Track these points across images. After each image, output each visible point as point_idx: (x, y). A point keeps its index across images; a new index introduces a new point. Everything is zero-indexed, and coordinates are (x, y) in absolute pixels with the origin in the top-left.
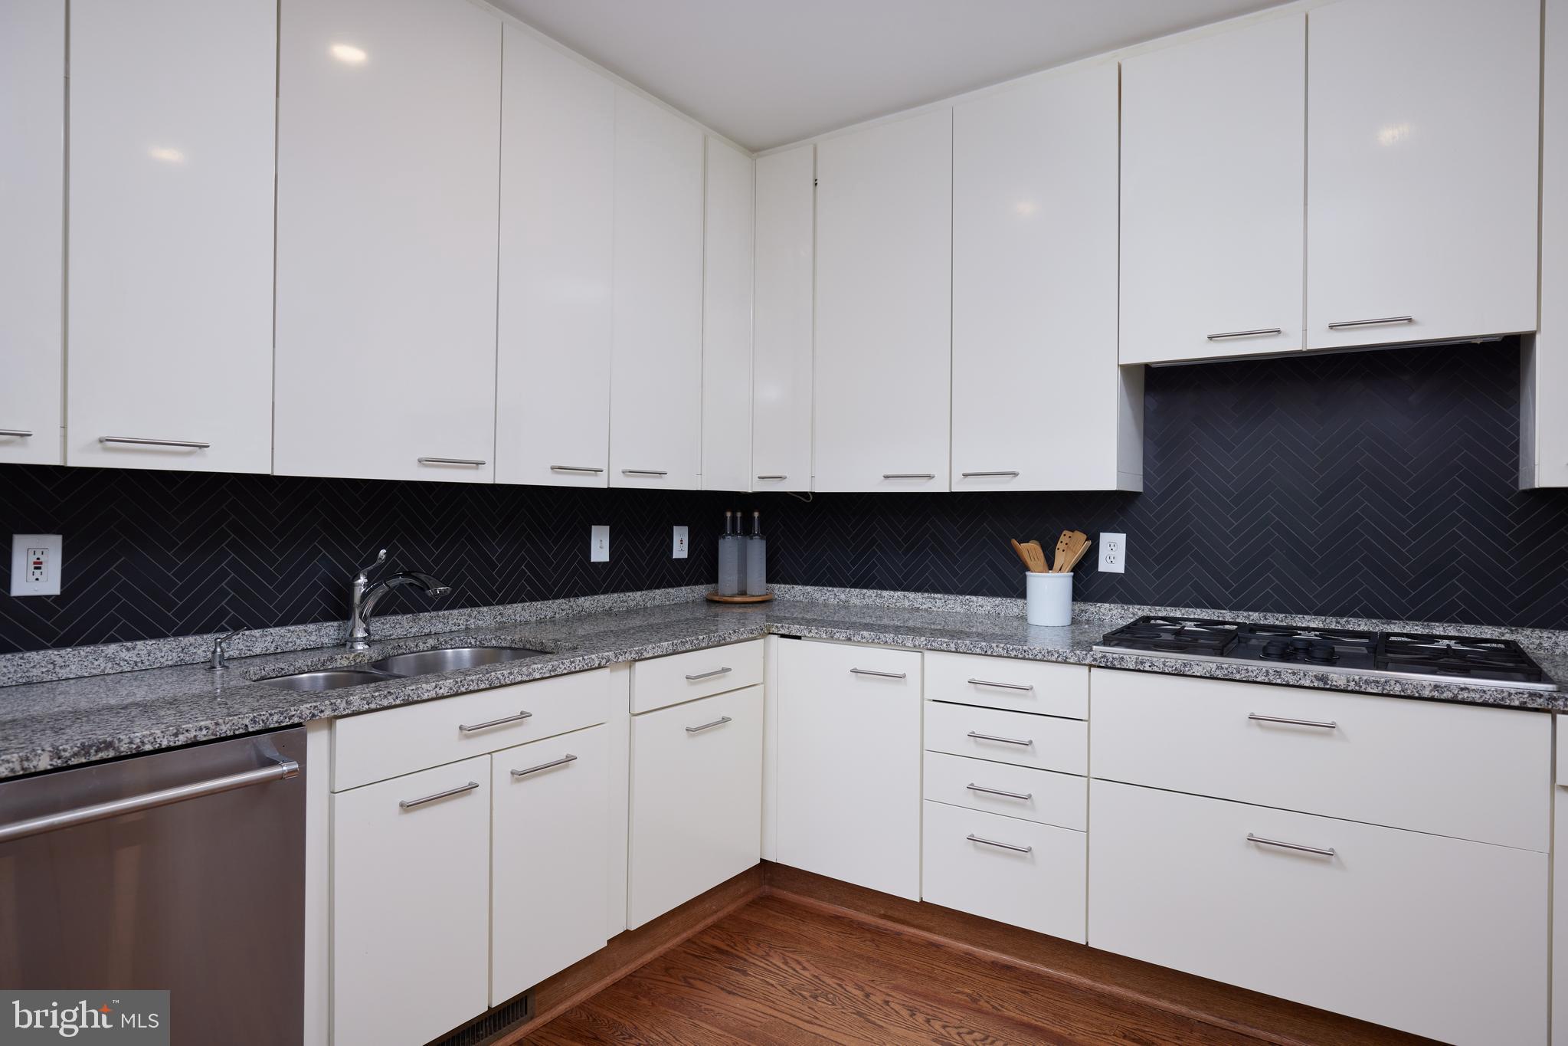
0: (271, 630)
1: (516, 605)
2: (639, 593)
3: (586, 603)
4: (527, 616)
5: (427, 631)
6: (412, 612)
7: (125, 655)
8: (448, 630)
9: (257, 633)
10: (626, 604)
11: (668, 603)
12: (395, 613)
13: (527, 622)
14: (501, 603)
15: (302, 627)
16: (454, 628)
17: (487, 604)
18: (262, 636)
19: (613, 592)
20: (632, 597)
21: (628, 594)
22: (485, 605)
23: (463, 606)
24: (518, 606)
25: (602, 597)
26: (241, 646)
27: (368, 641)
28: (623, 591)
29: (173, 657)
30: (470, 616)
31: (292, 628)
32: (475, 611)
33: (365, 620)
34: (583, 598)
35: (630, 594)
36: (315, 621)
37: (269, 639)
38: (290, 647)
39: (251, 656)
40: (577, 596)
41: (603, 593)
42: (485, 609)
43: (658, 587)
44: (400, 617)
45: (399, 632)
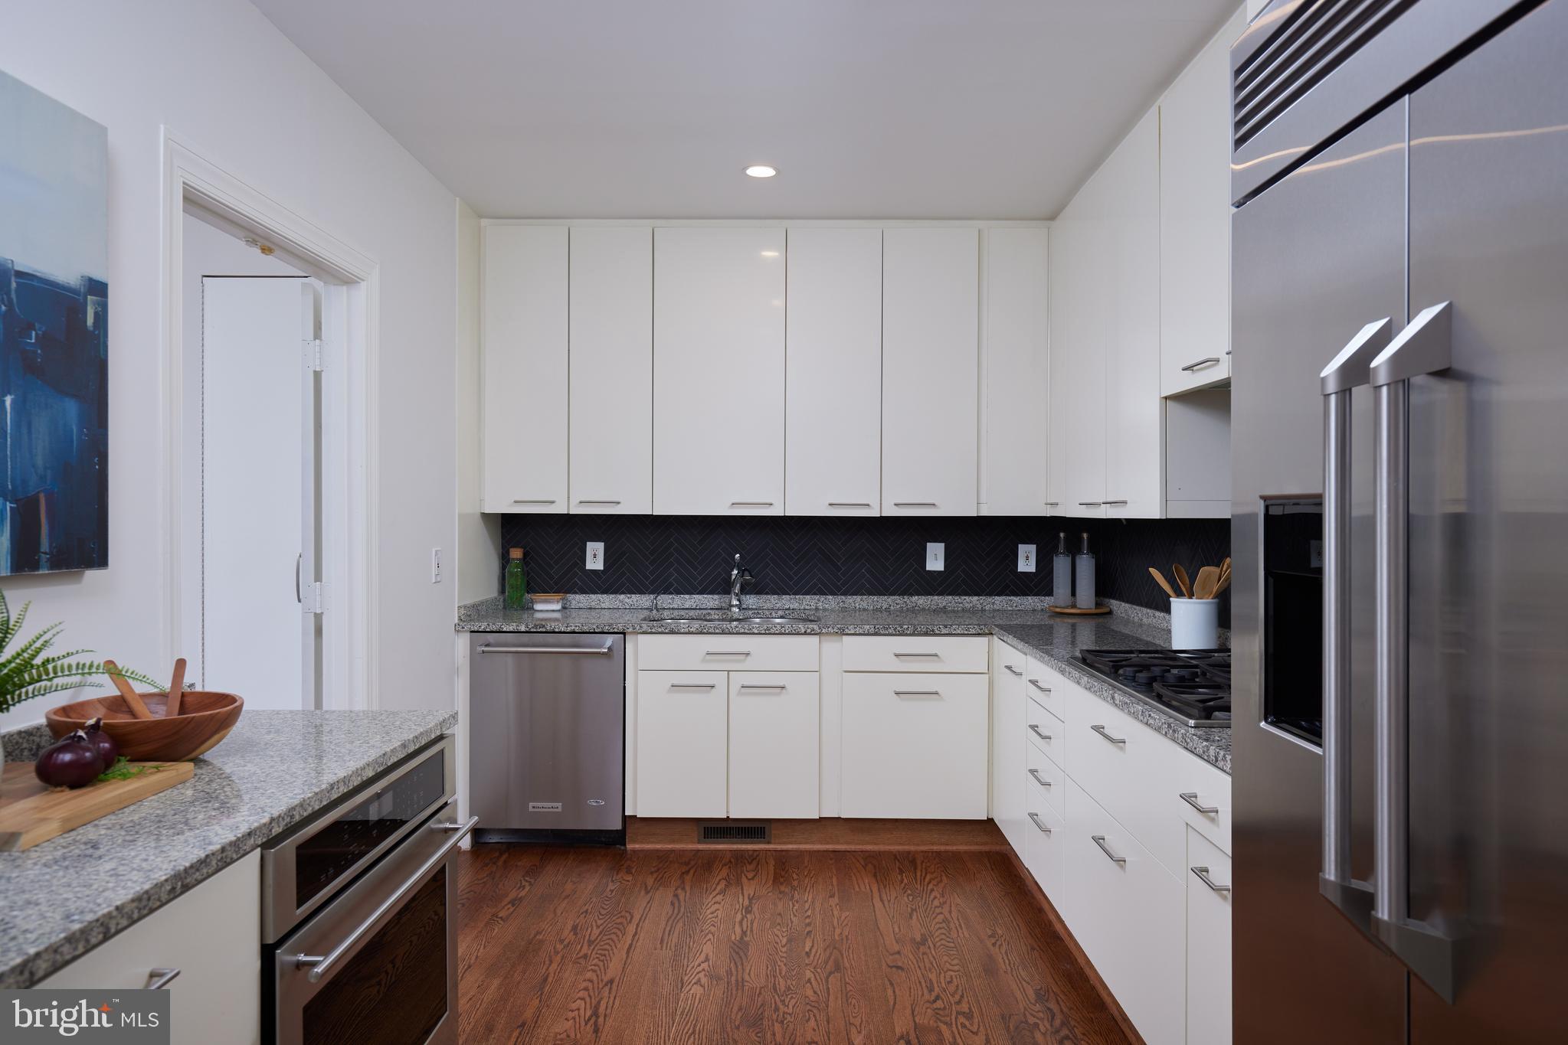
0: (695, 596)
1: (855, 597)
2: (976, 598)
3: (920, 601)
4: (865, 605)
5: (787, 607)
6: (778, 594)
7: (627, 600)
8: (802, 608)
9: (687, 596)
10: (961, 605)
11: (1010, 608)
12: (767, 594)
13: (864, 610)
14: (845, 594)
15: (711, 596)
16: (807, 607)
17: (833, 594)
18: (689, 599)
19: (948, 595)
20: (967, 600)
21: (963, 598)
22: (831, 595)
23: (815, 594)
24: (858, 598)
25: (936, 597)
26: (679, 603)
27: (739, 607)
28: (959, 595)
29: (648, 604)
30: (819, 600)
31: (706, 596)
32: (822, 598)
33: (737, 595)
34: (916, 597)
35: (966, 597)
36: (718, 593)
37: (693, 600)
38: (704, 606)
39: (683, 609)
40: (911, 595)
41: (938, 595)
42: (831, 597)
43: (999, 595)
44: (769, 596)
45: (768, 605)
